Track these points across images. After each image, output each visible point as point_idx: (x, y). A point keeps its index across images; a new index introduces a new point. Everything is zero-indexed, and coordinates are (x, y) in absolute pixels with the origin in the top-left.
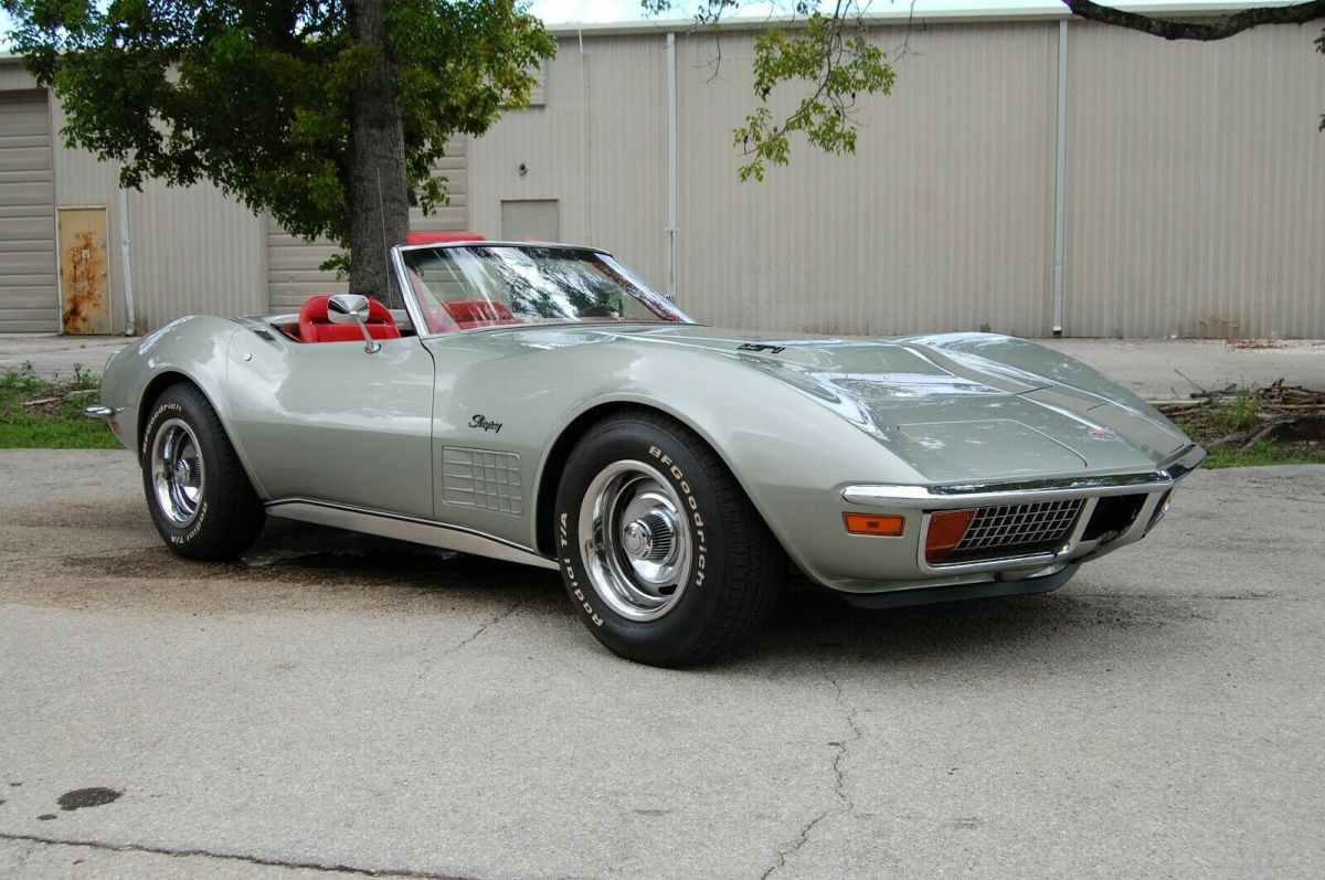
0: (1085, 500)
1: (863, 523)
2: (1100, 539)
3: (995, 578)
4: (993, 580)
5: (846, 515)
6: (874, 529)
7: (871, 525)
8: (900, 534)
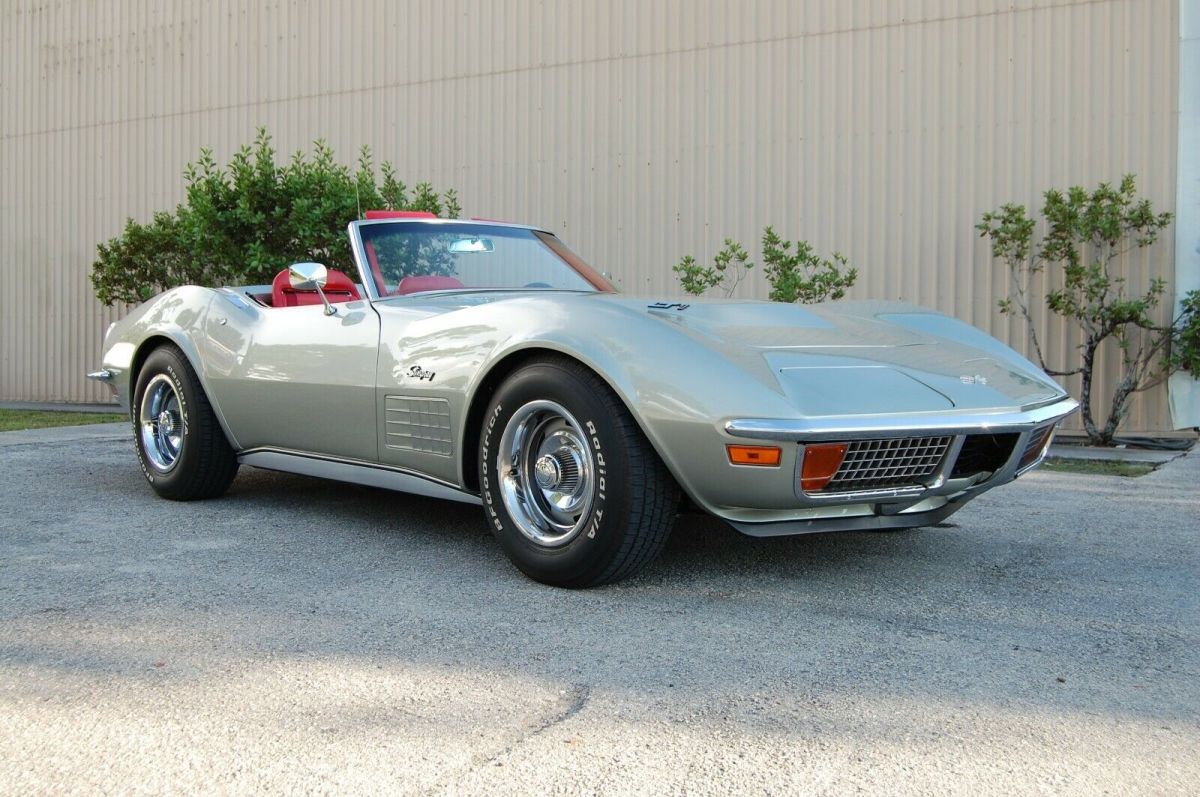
0: (953, 437)
1: (743, 455)
2: (974, 477)
3: (875, 511)
4: (872, 513)
5: (729, 447)
6: (755, 460)
7: (752, 456)
8: (777, 464)
